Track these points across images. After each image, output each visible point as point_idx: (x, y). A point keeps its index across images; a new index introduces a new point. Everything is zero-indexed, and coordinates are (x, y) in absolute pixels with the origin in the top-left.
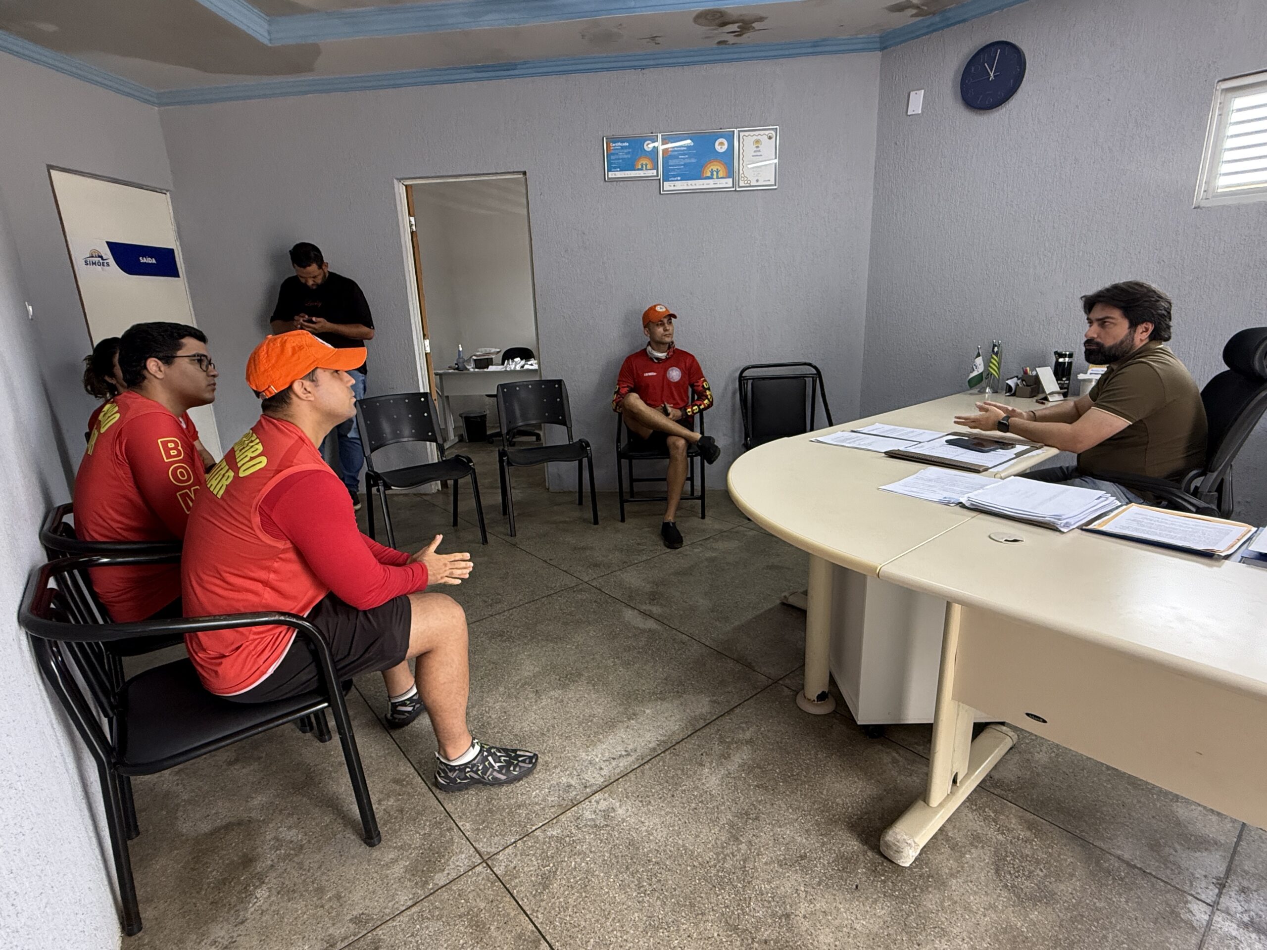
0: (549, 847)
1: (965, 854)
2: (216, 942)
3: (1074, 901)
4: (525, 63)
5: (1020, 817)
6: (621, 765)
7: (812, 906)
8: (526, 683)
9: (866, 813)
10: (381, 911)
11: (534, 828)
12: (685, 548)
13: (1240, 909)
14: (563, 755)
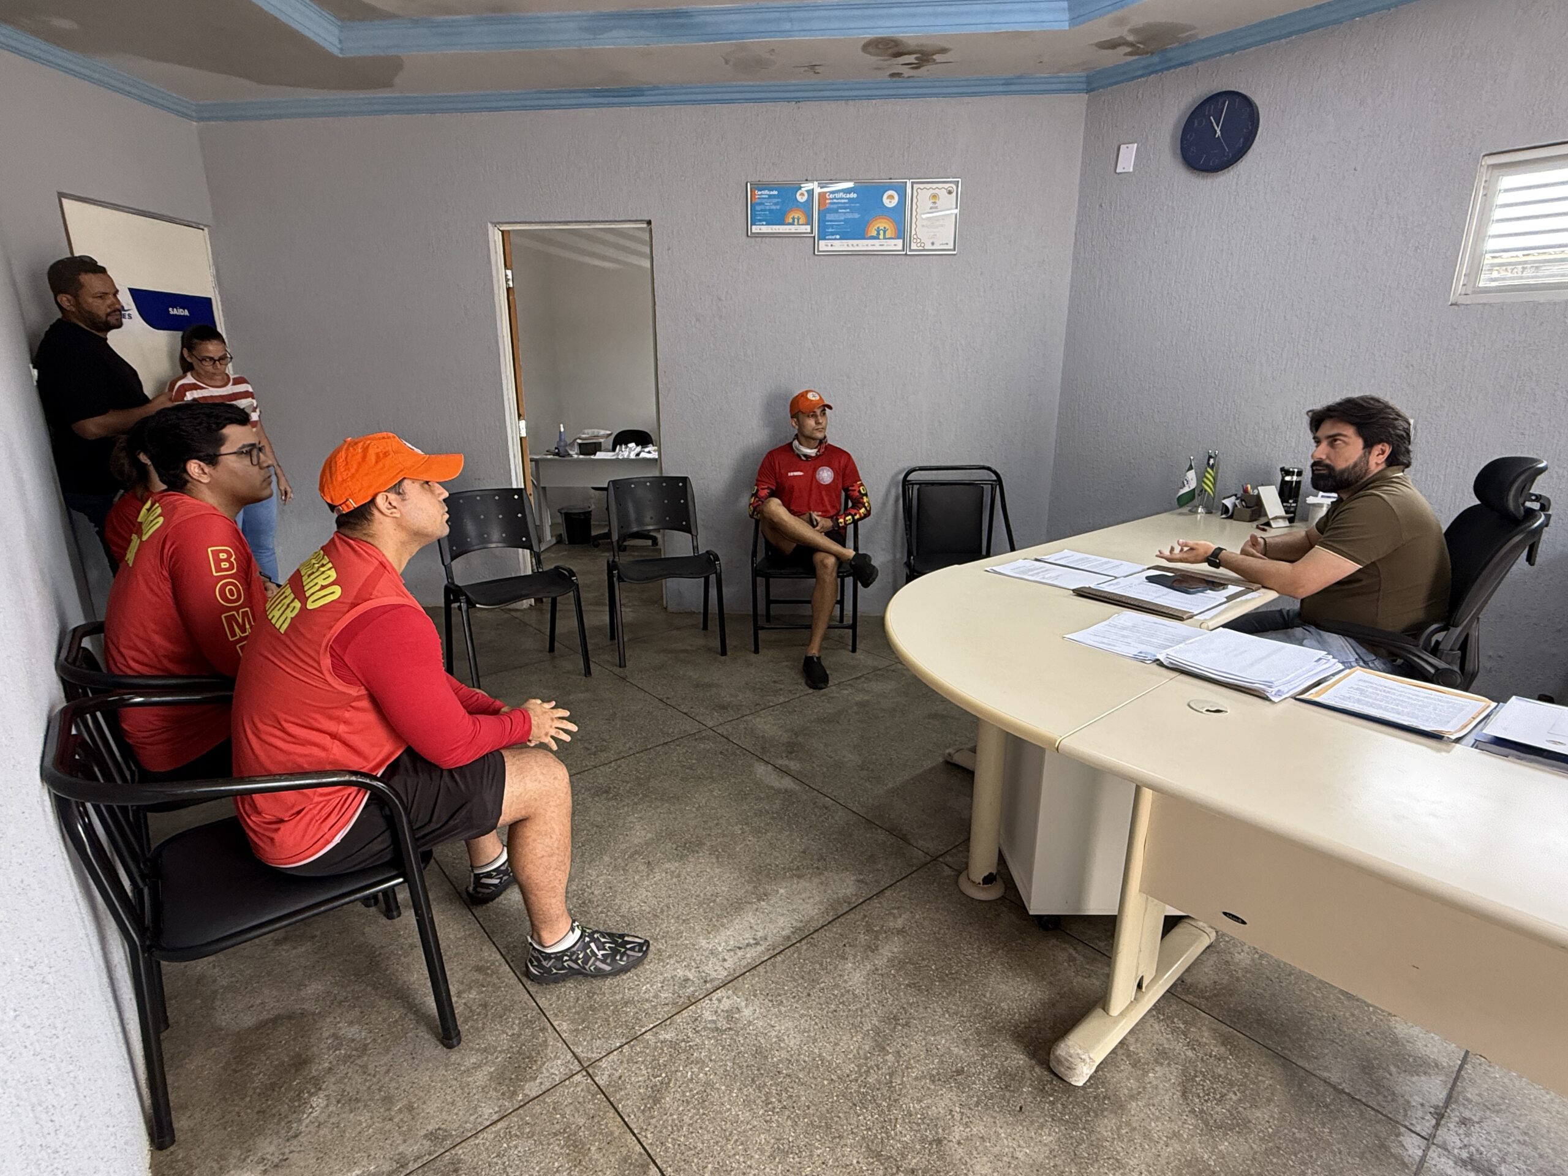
0: (660, 1054)
1: (1148, 1072)
2: (264, 1159)
3: (1270, 1130)
4: (655, 88)
5: (1214, 1029)
6: (748, 956)
7: (968, 1130)
8: (636, 852)
9: (1035, 1021)
10: (460, 1126)
11: (643, 1030)
12: (832, 689)
13: (1459, 1144)
14: (679, 942)
